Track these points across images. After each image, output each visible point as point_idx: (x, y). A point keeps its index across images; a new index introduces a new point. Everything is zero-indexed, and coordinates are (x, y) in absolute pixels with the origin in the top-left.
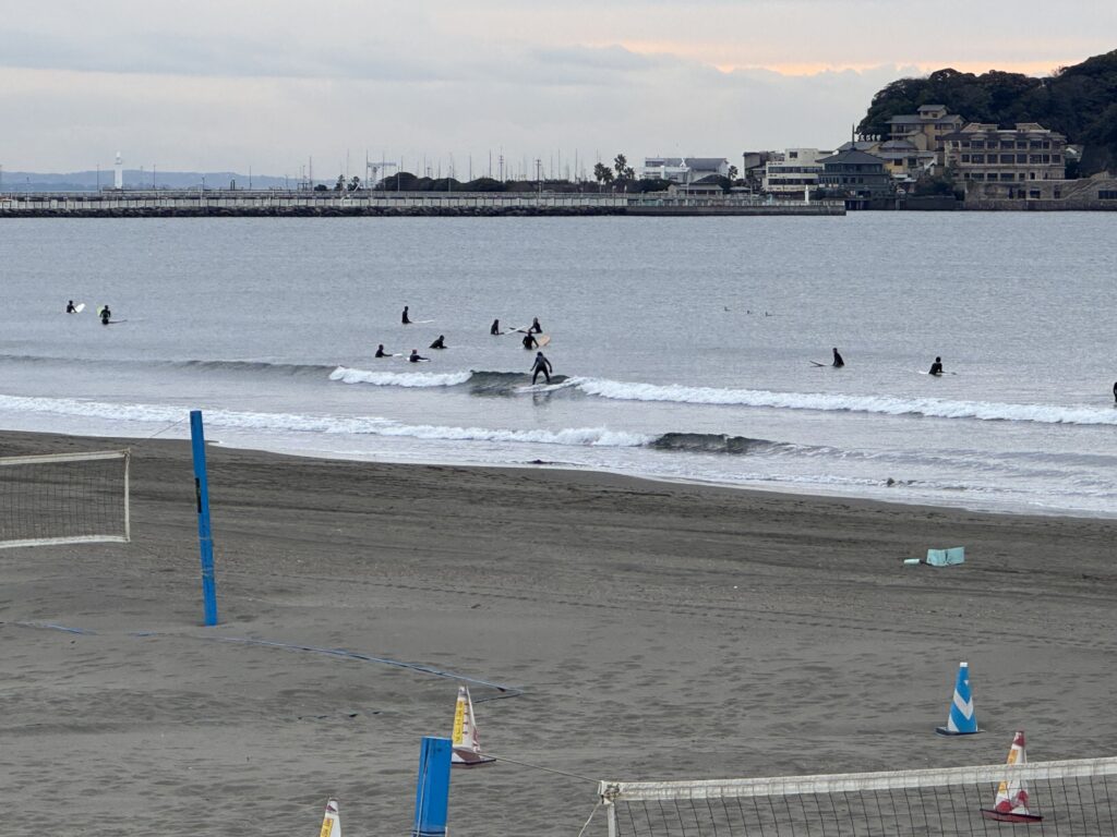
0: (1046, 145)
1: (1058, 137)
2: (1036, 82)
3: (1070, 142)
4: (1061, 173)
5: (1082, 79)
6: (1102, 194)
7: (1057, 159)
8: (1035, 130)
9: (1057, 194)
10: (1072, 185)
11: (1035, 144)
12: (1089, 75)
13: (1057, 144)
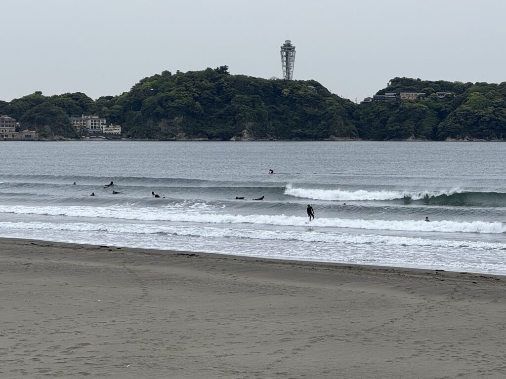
0: (10, 122)
1: (13, 120)
2: (8, 103)
3: (17, 121)
4: (14, 130)
5: (21, 102)
6: (26, 136)
7: (13, 126)
8: (7, 118)
9: (13, 136)
10: (17, 134)
11: (6, 122)
12: (23, 101)
13: (13, 122)
